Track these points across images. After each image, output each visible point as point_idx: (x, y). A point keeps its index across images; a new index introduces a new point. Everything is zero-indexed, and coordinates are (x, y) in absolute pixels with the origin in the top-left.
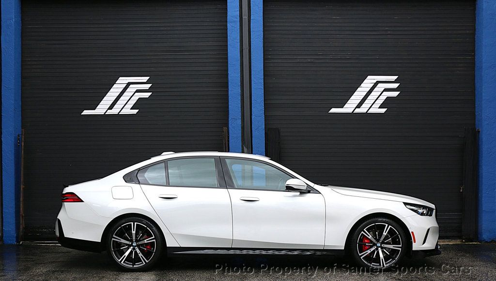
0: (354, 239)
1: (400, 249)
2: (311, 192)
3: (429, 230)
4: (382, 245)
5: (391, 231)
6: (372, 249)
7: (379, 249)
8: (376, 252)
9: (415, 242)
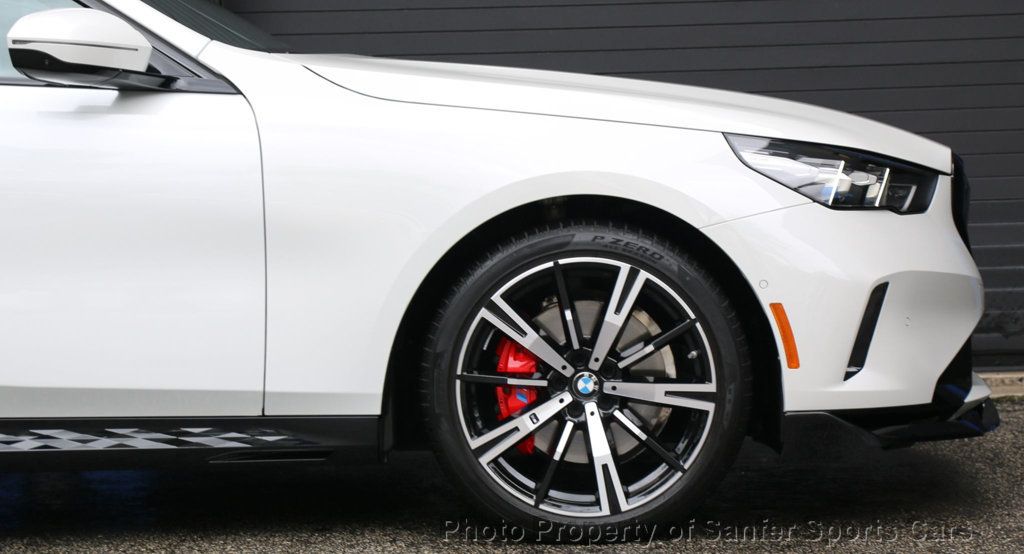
0: (439, 356)
1: (710, 407)
2: (181, 84)
3: (879, 293)
4: (608, 387)
5: (650, 300)
6: (547, 411)
7: (591, 407)
8: (569, 426)
9: (794, 362)
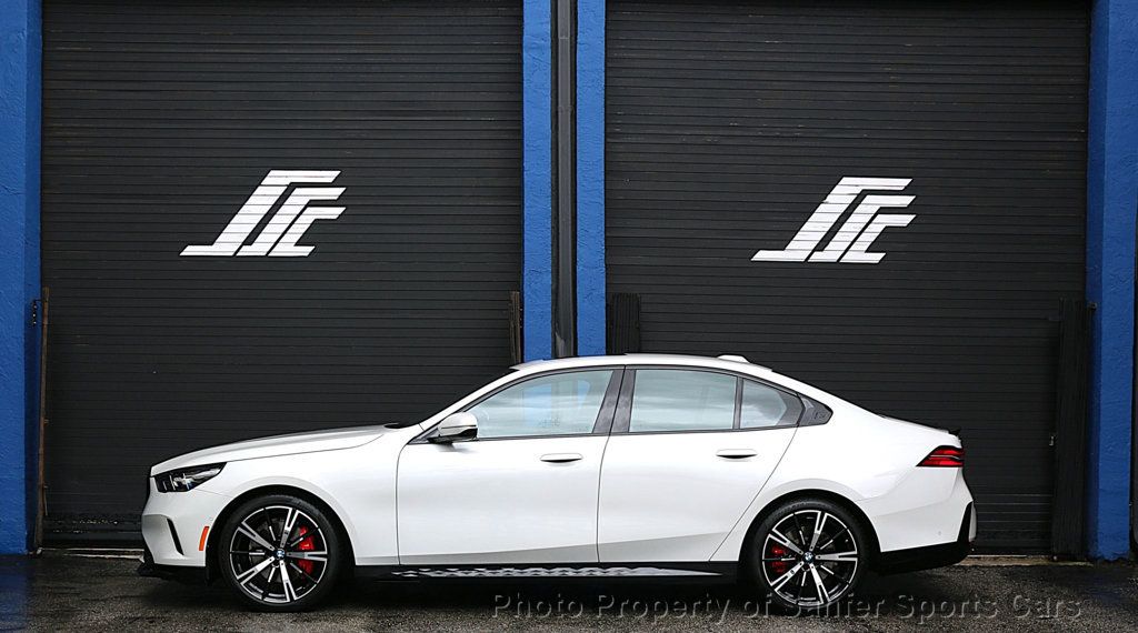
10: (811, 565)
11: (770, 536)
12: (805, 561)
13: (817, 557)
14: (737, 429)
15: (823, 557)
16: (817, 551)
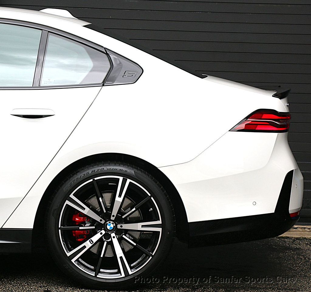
10: (113, 235)
11: (67, 202)
12: (106, 230)
13: (119, 226)
14: (37, 86)
15: (126, 226)
16: (119, 220)
